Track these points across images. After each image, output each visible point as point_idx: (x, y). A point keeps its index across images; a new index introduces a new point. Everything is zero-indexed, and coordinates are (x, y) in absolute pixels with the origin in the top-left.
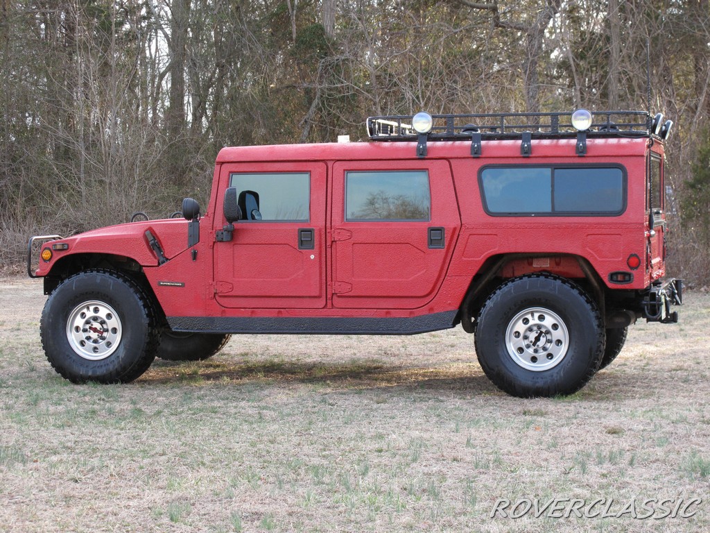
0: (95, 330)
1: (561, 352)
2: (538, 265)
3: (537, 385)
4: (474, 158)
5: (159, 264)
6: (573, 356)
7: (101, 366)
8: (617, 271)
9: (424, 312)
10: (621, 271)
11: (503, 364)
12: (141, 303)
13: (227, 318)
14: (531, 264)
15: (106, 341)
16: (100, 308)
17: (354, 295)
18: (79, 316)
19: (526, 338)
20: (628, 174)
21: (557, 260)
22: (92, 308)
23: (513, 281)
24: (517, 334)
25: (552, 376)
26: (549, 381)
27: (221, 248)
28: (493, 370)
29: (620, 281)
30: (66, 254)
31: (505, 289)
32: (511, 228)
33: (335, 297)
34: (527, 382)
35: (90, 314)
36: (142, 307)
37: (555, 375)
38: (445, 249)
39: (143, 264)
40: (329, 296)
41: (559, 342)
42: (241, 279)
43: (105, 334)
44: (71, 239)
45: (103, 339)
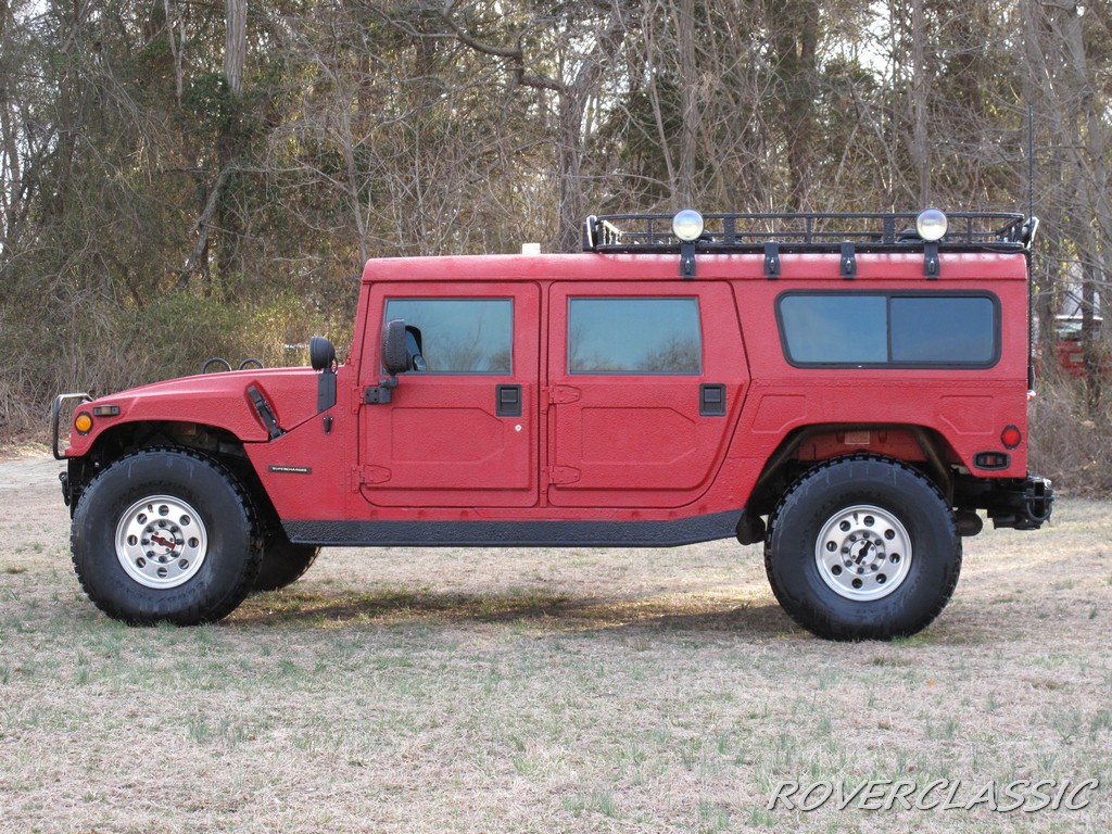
0: (162, 541)
1: (899, 573)
2: (851, 441)
3: (864, 621)
4: (769, 279)
5: (270, 438)
6: (919, 578)
7: (174, 598)
8: (986, 450)
9: (691, 512)
10: (990, 451)
11: (813, 591)
12: (239, 499)
13: (381, 522)
14: (841, 440)
15: (179, 559)
16: (170, 506)
17: (583, 486)
18: (135, 520)
19: (845, 551)
20: (1003, 307)
21: (882, 434)
22: (156, 507)
23: (827, 465)
24: (832, 546)
25: (887, 608)
26: (883, 615)
27: (372, 413)
28: (795, 599)
29: (990, 466)
30: (116, 423)
31: (815, 477)
32: (826, 385)
33: (552, 489)
34: (850, 617)
35: (153, 516)
36: (241, 506)
37: (891, 606)
38: (726, 417)
39: (243, 439)
40: (543, 489)
41: (895, 557)
42: (404, 462)
43: (178, 548)
44: (124, 400)
45: (175, 555)
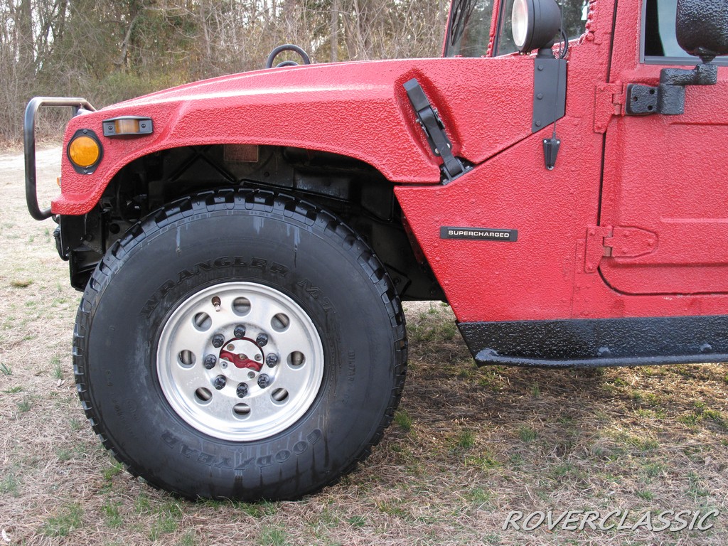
0: (240, 361)
13: (630, 321)
15: (271, 388)
16: (252, 299)
18: (190, 324)
22: (227, 301)
30: (147, 151)
35: (223, 317)
39: (394, 178)
42: (681, 221)
43: (269, 371)
44: (161, 106)
45: (263, 382)
